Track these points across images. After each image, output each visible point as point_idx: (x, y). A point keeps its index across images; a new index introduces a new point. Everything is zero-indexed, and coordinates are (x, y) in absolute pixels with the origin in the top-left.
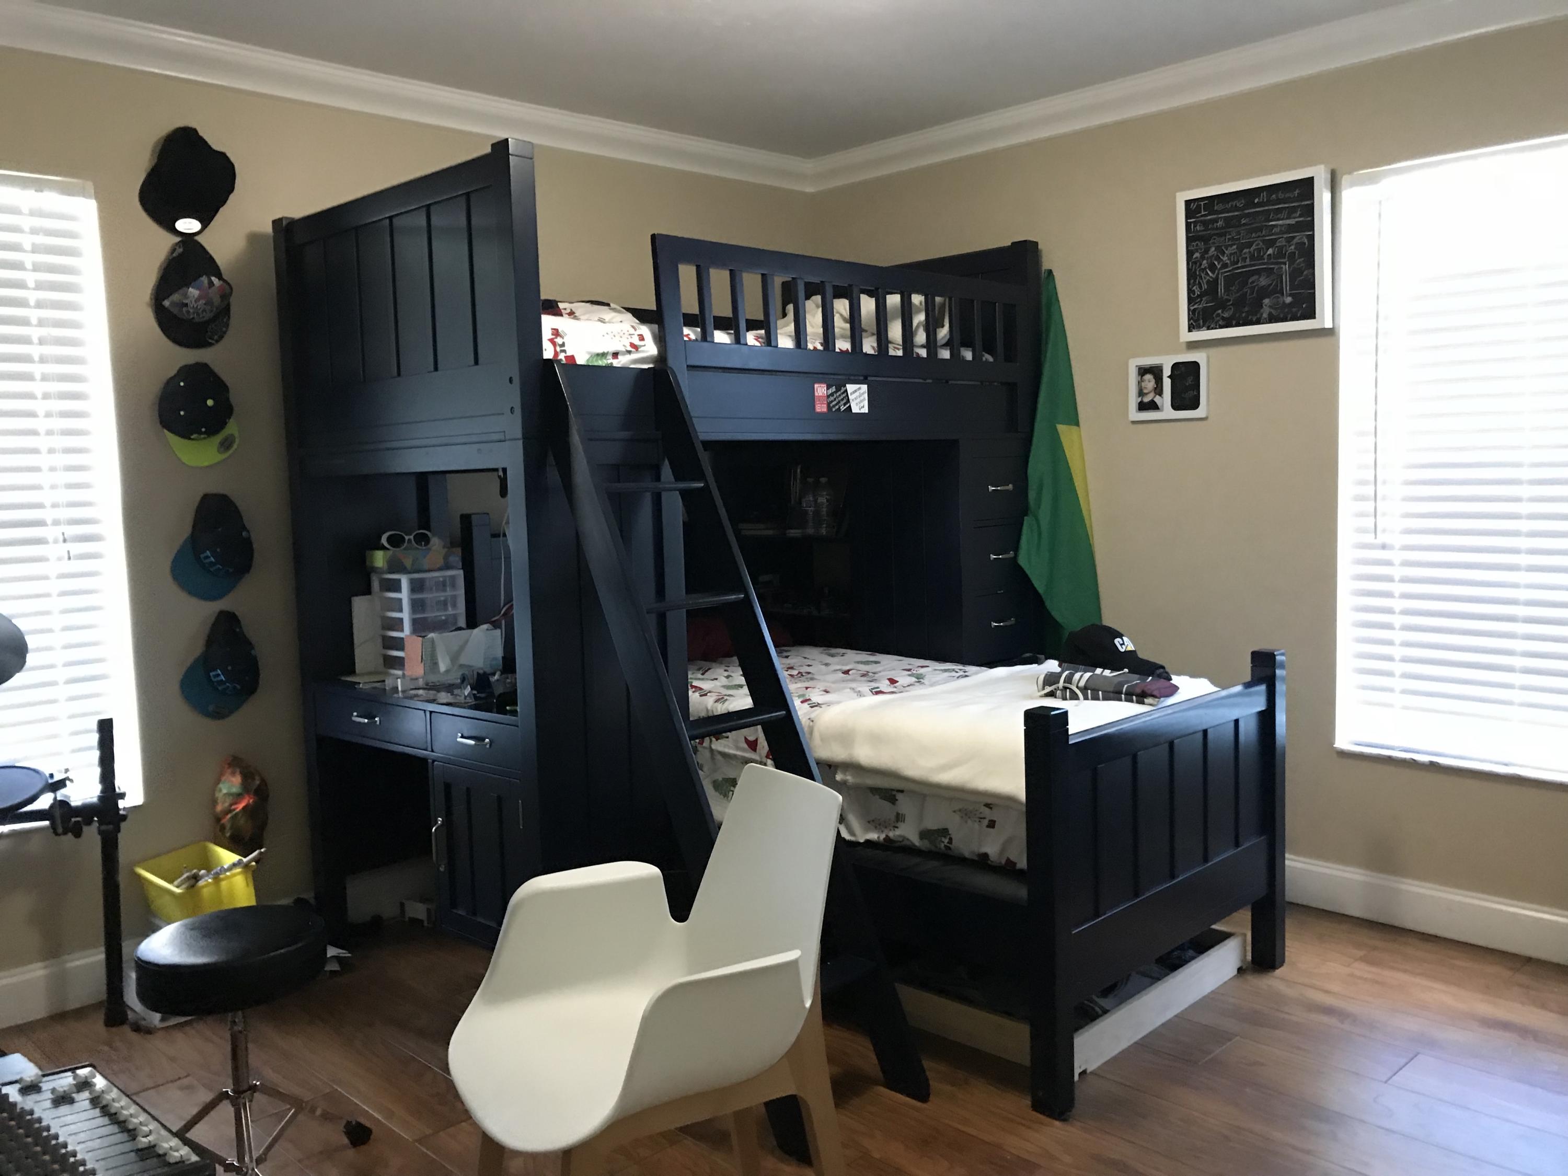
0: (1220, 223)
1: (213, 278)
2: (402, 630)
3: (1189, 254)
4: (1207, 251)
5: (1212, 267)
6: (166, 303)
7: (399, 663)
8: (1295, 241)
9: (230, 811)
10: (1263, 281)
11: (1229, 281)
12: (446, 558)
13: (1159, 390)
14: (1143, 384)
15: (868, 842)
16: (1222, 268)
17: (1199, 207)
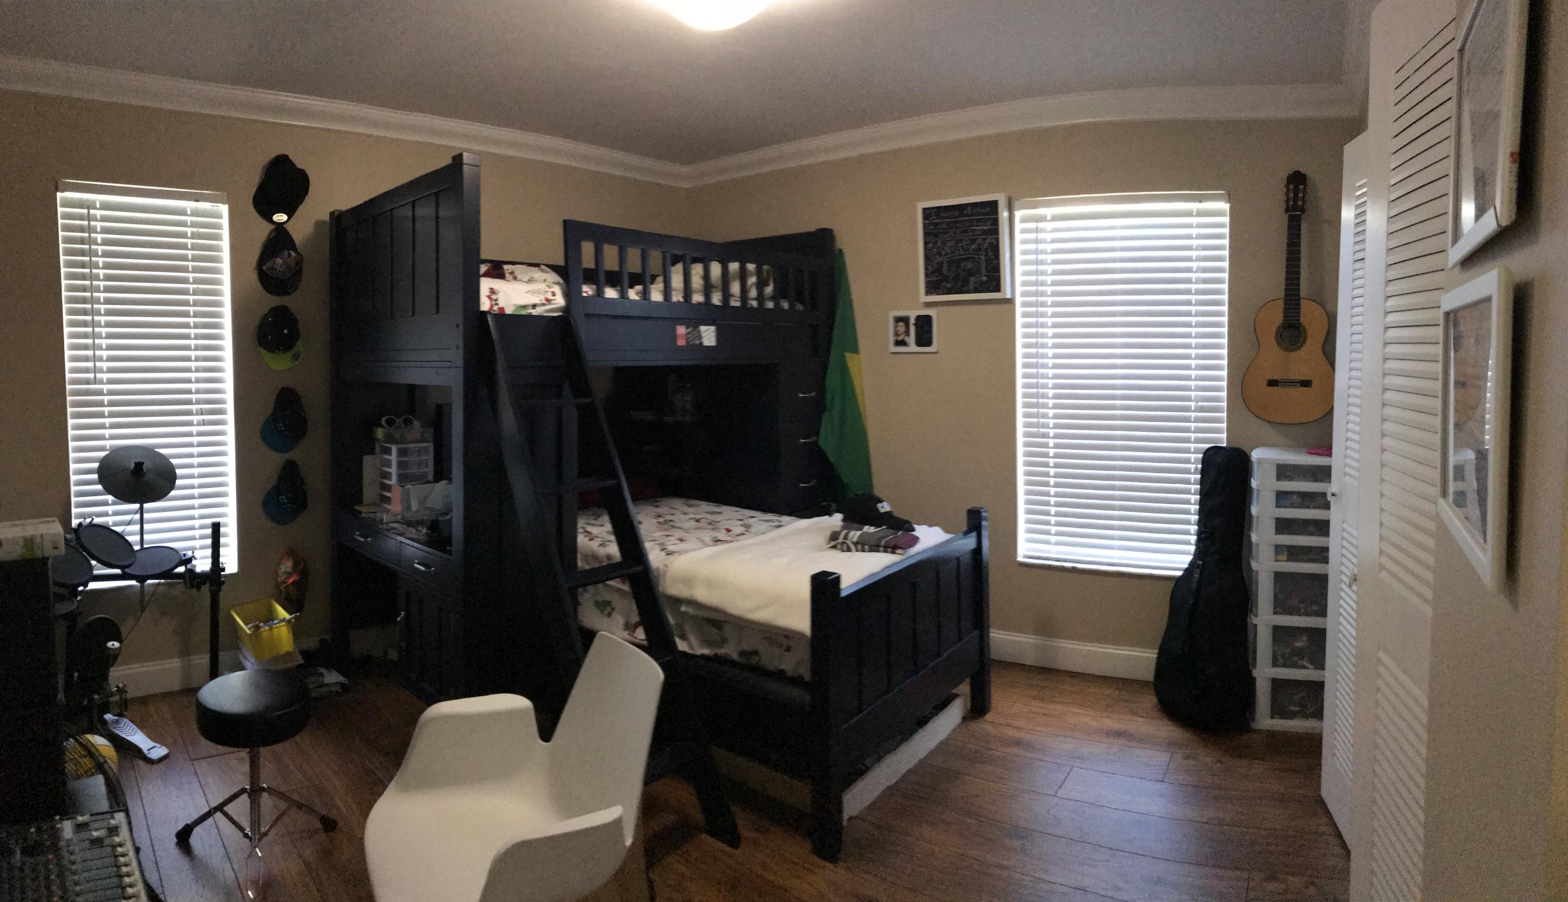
0: (944, 226)
1: (291, 252)
2: (391, 480)
3: (926, 244)
4: (935, 243)
5: (940, 255)
6: (264, 268)
7: (387, 500)
8: (988, 241)
9: (284, 582)
10: (970, 265)
11: (950, 263)
12: (423, 433)
13: (907, 333)
14: (898, 329)
15: (703, 656)
16: (945, 255)
17: (930, 213)
